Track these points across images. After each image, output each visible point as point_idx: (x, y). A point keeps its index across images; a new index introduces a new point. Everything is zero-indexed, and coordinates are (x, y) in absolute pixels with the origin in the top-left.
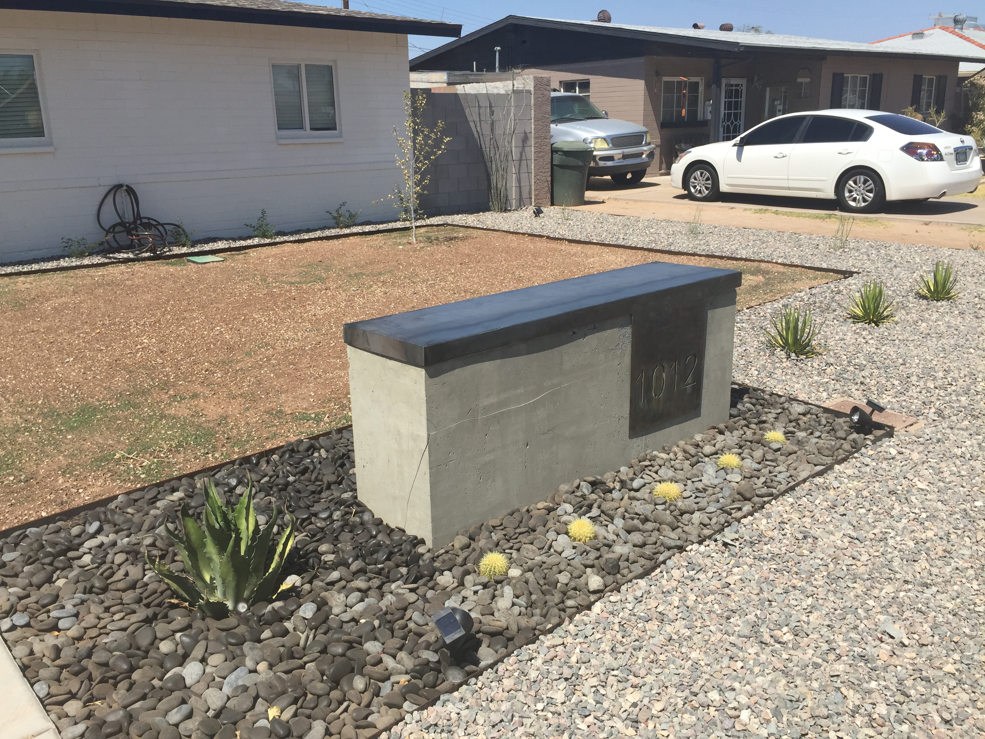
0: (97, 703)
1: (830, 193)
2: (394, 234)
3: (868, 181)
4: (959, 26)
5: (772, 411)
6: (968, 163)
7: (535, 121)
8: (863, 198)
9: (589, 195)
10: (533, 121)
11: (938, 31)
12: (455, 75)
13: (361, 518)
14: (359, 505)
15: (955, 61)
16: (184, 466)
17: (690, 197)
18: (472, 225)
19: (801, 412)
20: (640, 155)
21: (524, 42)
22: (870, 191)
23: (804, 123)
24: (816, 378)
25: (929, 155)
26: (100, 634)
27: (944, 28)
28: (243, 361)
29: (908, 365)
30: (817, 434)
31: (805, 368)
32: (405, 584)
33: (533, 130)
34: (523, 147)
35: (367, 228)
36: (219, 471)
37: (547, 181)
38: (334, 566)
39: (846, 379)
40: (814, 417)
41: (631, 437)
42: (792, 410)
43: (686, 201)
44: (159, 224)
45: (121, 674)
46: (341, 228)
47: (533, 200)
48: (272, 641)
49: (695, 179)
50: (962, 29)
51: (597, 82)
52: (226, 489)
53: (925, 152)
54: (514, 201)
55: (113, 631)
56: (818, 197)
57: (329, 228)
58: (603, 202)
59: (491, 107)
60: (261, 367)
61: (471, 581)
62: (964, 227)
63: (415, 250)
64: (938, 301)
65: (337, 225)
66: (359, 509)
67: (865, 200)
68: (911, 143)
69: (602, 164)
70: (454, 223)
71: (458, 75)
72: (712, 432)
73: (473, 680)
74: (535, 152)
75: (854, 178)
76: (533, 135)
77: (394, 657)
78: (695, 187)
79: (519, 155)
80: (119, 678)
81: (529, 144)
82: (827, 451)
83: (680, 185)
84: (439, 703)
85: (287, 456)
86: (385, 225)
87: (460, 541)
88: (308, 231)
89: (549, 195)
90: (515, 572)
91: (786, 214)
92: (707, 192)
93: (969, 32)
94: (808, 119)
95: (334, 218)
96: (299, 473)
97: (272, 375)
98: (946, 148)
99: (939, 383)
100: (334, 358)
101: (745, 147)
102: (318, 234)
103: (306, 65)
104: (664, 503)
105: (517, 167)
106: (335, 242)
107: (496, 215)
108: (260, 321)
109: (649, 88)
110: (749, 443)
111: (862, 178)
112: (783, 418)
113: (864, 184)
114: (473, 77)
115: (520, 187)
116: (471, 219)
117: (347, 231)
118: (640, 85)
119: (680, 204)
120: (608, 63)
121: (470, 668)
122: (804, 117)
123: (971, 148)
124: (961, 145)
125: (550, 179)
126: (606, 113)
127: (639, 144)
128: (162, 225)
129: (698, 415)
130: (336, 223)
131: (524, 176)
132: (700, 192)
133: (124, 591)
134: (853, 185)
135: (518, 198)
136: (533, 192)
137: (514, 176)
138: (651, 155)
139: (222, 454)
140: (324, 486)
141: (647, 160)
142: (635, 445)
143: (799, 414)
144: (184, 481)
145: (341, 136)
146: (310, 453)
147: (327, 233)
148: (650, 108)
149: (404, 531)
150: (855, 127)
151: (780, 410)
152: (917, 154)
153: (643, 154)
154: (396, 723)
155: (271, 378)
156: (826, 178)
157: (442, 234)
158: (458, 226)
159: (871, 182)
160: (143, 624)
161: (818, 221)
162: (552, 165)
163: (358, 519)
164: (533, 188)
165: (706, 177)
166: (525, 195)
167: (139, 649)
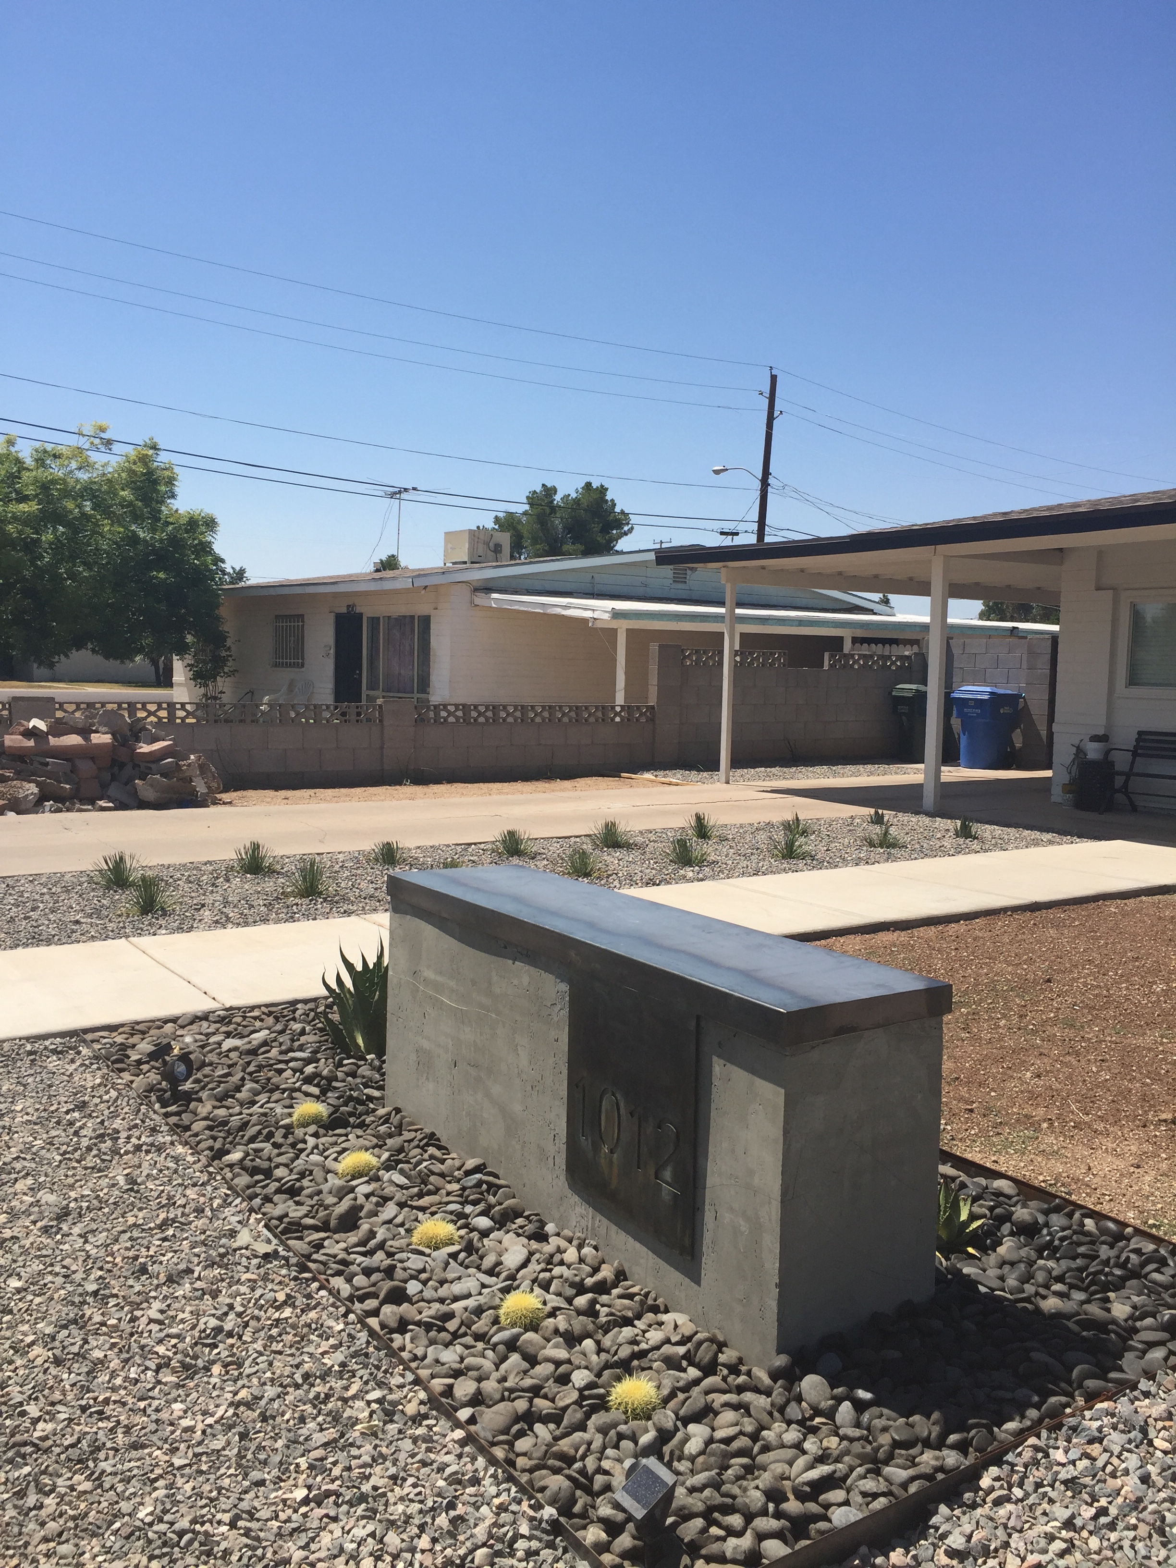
41: (570, 1186)
129: (694, 1277)
142: (577, 1210)
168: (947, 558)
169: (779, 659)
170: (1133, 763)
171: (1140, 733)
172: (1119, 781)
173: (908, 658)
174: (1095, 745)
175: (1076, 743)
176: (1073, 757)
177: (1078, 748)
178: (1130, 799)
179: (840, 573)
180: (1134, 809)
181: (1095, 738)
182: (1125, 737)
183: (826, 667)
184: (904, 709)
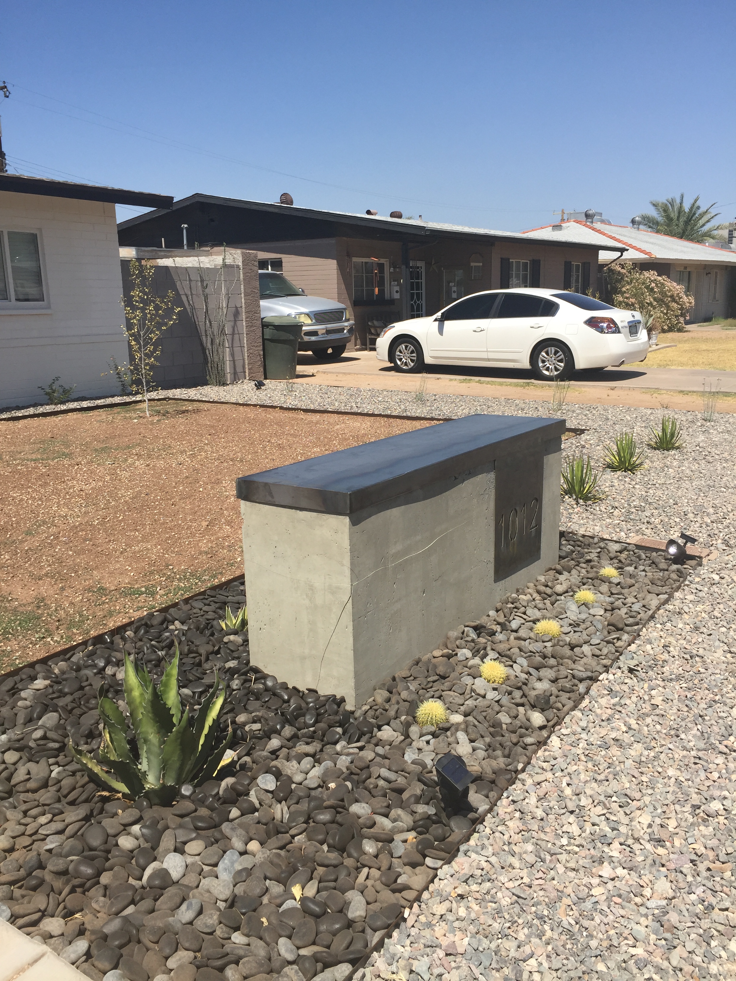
0: (77, 916)
1: (525, 364)
2: (116, 410)
3: (558, 352)
4: (590, 220)
5: (593, 551)
6: (638, 335)
7: (245, 295)
8: (555, 367)
9: (300, 369)
10: (243, 295)
11: (572, 224)
12: (145, 251)
13: (264, 684)
14: (256, 670)
15: (595, 249)
16: (23, 653)
17: (396, 369)
18: (195, 398)
19: (618, 550)
20: (342, 330)
21: (212, 220)
22: (560, 361)
23: (498, 301)
24: (608, 520)
25: (608, 327)
26: (34, 841)
27: (577, 222)
28: (26, 541)
29: (680, 504)
30: (642, 568)
31: (594, 512)
32: (349, 743)
33: (243, 305)
34: (235, 321)
35: (85, 404)
36: (74, 654)
37: (260, 355)
38: (267, 735)
39: (634, 520)
40: (632, 553)
41: (495, 581)
42: (610, 549)
43: (393, 373)
45: (88, 880)
46: (56, 404)
47: (247, 374)
48: (244, 819)
49: (401, 352)
50: (592, 222)
51: (289, 261)
52: (95, 671)
53: (605, 325)
54: (229, 375)
55: (48, 835)
56: (515, 367)
57: (42, 405)
58: (313, 375)
59: (202, 281)
60: (51, 545)
61: (416, 732)
62: (644, 390)
63: (152, 423)
64: (668, 450)
65: (51, 402)
66: (258, 675)
67: (557, 369)
68: (593, 318)
69: (306, 338)
70: (176, 397)
71: (148, 251)
72: (552, 573)
73: (480, 827)
74: (247, 326)
75: (545, 350)
76: (244, 310)
77: (386, 816)
78: (400, 360)
79: (231, 330)
80: (88, 884)
81: (240, 318)
82: (659, 582)
83: (386, 358)
84: (460, 854)
85: (142, 631)
86: (102, 401)
87: (381, 696)
88: (19, 408)
89: (262, 369)
90: (457, 718)
91: (488, 383)
92: (412, 364)
93: (598, 225)
94: (500, 297)
95: (47, 394)
96: (166, 647)
97: (71, 553)
98: (622, 321)
99: (714, 517)
100: (131, 531)
101: (446, 322)
102: (31, 411)
103: (9, 233)
104: (550, 640)
105: (230, 342)
106: (53, 418)
107: (216, 388)
108: (22, 500)
109: (341, 268)
110: (590, 580)
111: (553, 349)
112: (604, 556)
113: (555, 354)
114: (163, 254)
115: (234, 361)
116: (192, 393)
117: (63, 407)
118: (332, 264)
119: (388, 375)
120: (299, 243)
121: (471, 815)
122: (497, 295)
123: (639, 322)
124: (632, 319)
125: (262, 353)
126: (303, 291)
127: (340, 320)
129: (539, 558)
130: (49, 399)
131: (237, 350)
132: (406, 364)
133: (35, 791)
134: (546, 356)
135: (232, 371)
136: (247, 366)
137: (228, 350)
138: (350, 331)
139: (62, 637)
140: (203, 658)
141: (348, 335)
142: (499, 589)
143: (616, 552)
144: (38, 667)
145: (49, 307)
146: (164, 626)
147: (41, 410)
148: (343, 286)
149: (316, 692)
150: (543, 303)
151: (599, 550)
152: (599, 327)
153: (344, 329)
154: (432, 881)
155: (71, 556)
156: (521, 350)
157: (170, 407)
158: (181, 399)
159: (561, 353)
160: (84, 822)
161: (519, 388)
162: (264, 340)
163: (261, 686)
164: (246, 362)
165: (411, 350)
166: (239, 369)
167: (94, 849)
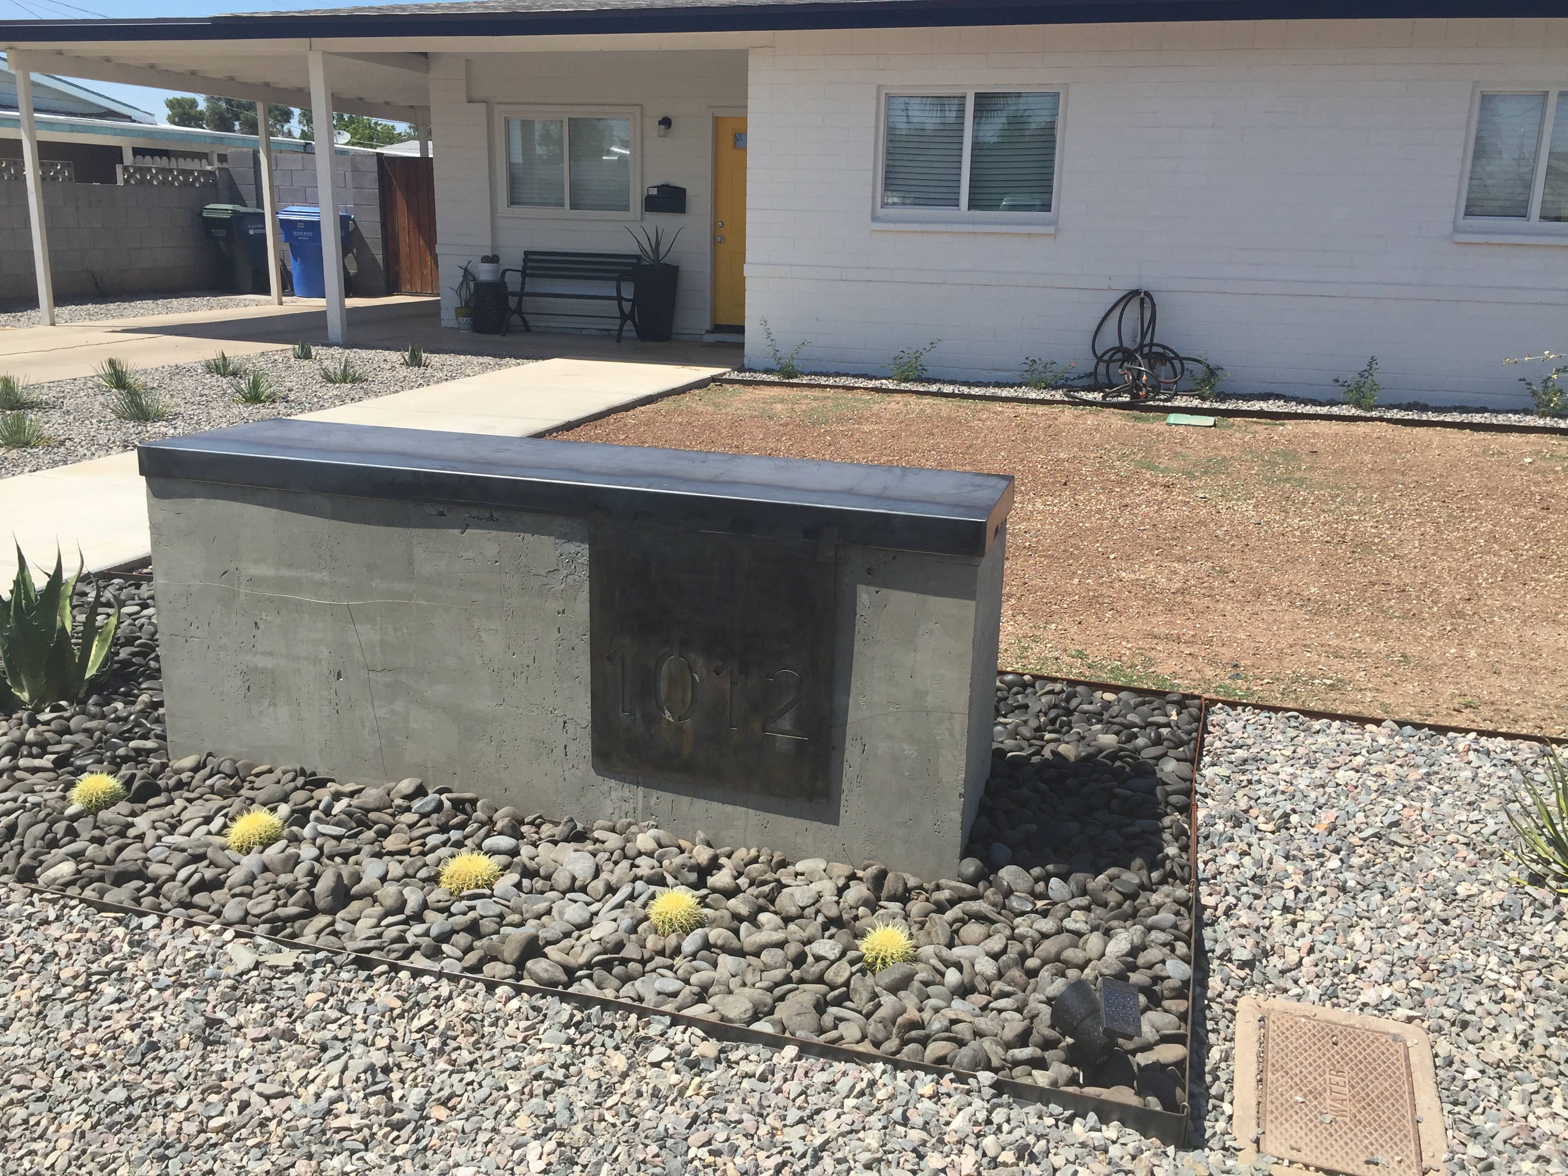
44: (1177, 357)
128: (1181, 360)
142: (615, 795)
168: (328, 55)
169: (61, 172)
170: (523, 283)
171: (526, 253)
172: (513, 302)
173: (212, 173)
174: (488, 266)
175: (464, 264)
176: (461, 279)
177: (466, 270)
178: (524, 320)
179: (152, 66)
180: (528, 329)
181: (486, 260)
182: (513, 258)
183: (120, 182)
184: (221, 233)
